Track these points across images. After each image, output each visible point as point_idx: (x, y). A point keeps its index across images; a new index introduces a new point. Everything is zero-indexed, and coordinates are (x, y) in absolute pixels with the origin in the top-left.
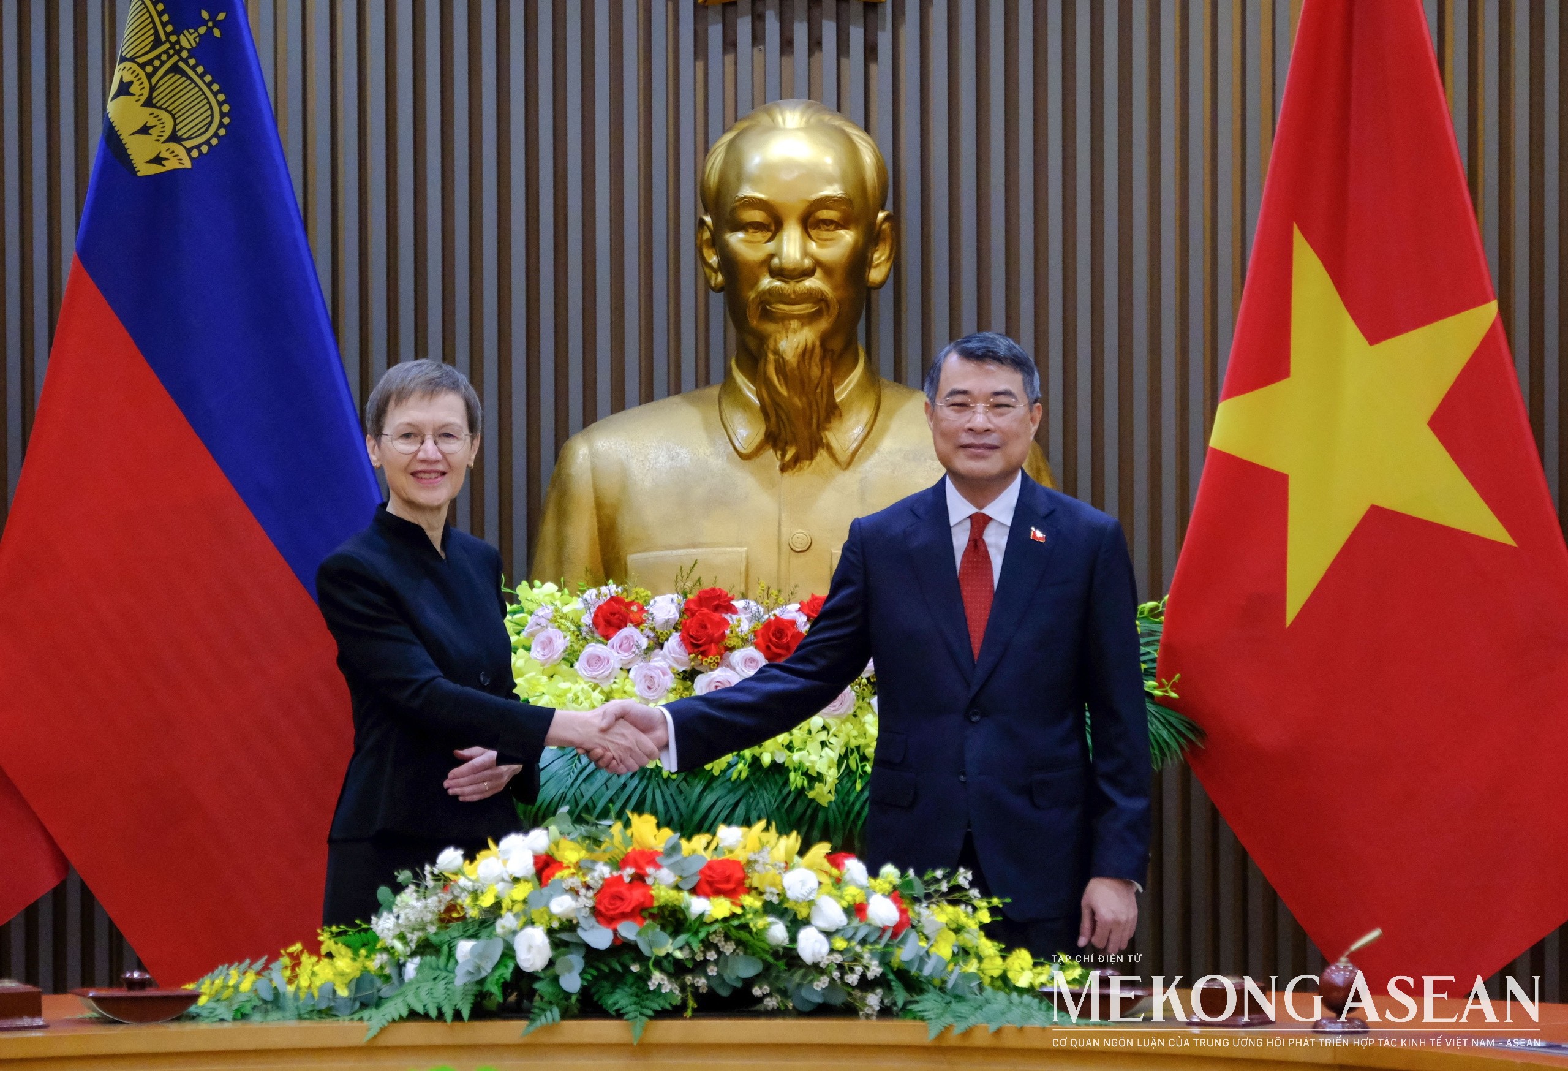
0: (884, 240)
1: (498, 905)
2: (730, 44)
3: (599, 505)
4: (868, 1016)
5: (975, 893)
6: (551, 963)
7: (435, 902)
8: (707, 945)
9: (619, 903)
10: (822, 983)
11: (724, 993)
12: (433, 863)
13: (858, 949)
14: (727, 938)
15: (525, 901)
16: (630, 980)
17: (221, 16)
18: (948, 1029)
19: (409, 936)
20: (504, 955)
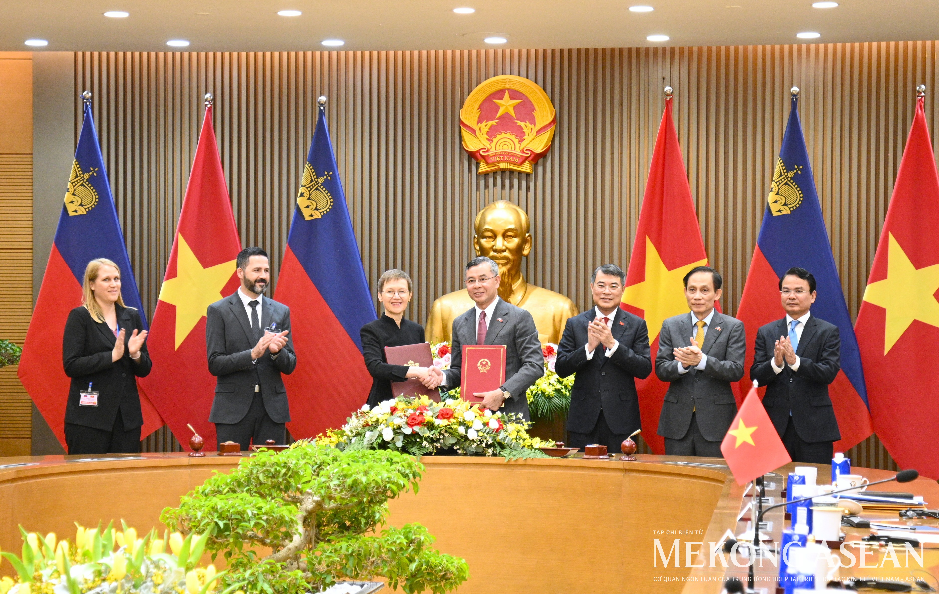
0: (528, 242)
1: (378, 421)
2: (486, 186)
3: (443, 320)
4: (488, 456)
5: (524, 420)
6: (393, 438)
7: (362, 421)
8: (440, 434)
9: (414, 421)
10: (475, 445)
11: (446, 448)
12: (360, 409)
13: (486, 435)
14: (446, 432)
15: (386, 420)
16: (417, 444)
17: (331, 173)
18: (511, 459)
19: (353, 431)
20: (379, 436)
